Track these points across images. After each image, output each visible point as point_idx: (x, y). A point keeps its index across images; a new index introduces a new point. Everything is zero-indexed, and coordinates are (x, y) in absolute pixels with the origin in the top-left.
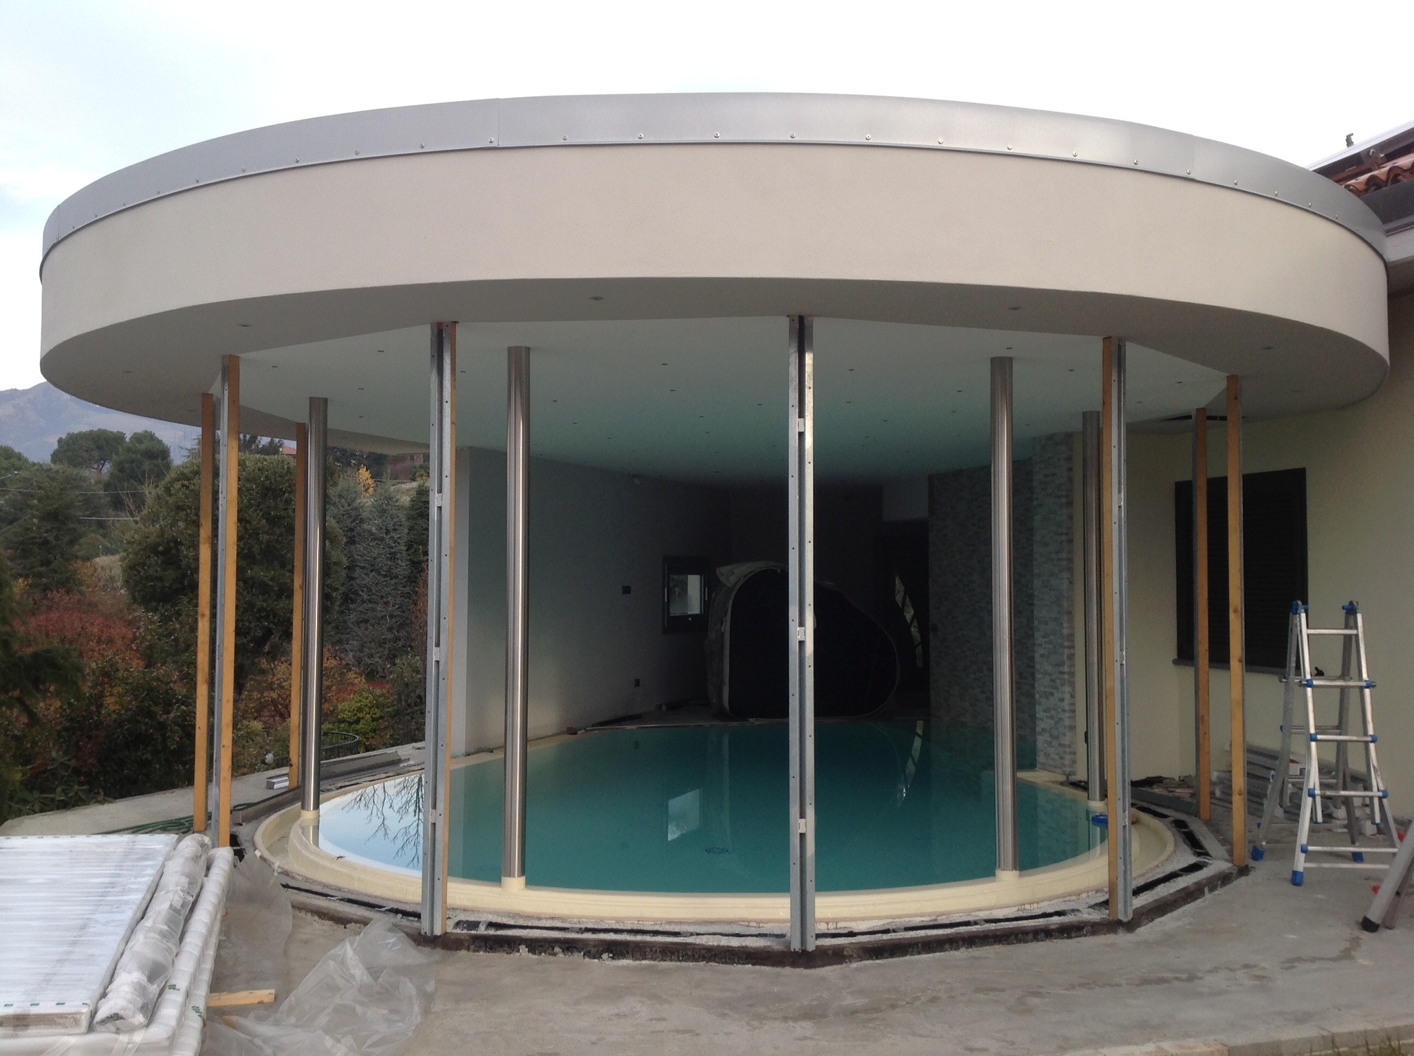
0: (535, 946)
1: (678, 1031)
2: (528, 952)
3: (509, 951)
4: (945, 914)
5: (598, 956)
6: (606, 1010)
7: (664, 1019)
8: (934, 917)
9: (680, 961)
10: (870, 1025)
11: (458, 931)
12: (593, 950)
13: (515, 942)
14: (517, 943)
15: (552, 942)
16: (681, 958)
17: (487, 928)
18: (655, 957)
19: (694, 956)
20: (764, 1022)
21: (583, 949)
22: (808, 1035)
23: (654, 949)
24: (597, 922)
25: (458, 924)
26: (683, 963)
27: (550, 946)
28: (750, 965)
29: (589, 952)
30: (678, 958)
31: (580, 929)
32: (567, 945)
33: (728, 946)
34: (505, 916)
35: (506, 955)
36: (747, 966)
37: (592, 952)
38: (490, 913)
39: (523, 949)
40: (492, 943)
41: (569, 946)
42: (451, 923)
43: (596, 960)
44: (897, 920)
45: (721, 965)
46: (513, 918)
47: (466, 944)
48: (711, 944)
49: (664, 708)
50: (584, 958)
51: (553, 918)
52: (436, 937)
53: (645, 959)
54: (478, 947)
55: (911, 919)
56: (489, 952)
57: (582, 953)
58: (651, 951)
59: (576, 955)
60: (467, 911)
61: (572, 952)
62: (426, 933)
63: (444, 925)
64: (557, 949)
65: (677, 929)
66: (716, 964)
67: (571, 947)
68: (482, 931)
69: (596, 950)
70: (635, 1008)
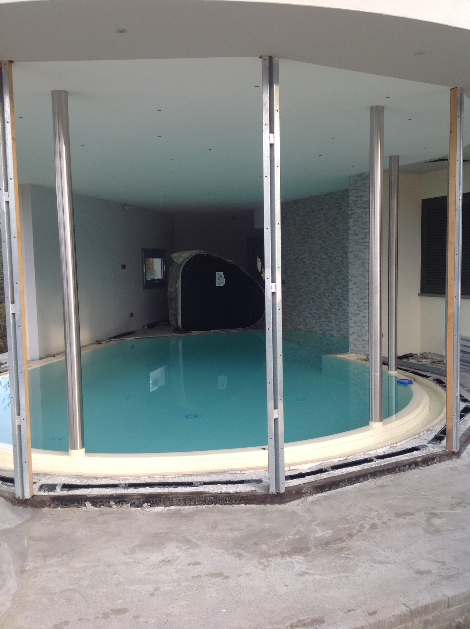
0: (96, 501)
1: (211, 575)
2: (92, 506)
3: (78, 506)
4: (352, 455)
5: (140, 505)
6: (155, 557)
7: (198, 564)
8: (346, 458)
9: (196, 505)
10: (342, 555)
11: (42, 493)
12: (137, 502)
13: (82, 500)
14: (83, 501)
15: (108, 499)
16: (197, 503)
17: (61, 490)
18: (179, 503)
19: (205, 501)
20: (270, 559)
21: (129, 502)
22: (304, 570)
23: (178, 499)
24: (136, 479)
25: (41, 487)
26: (198, 506)
27: (107, 501)
28: (243, 505)
29: (134, 503)
30: (195, 503)
31: (126, 484)
32: (118, 500)
33: (227, 493)
34: (73, 478)
35: (76, 509)
36: (241, 505)
37: (136, 503)
38: (63, 476)
39: (88, 504)
40: (66, 502)
41: (120, 500)
42: (36, 487)
43: (139, 509)
44: (325, 462)
45: (224, 506)
46: (79, 479)
47: (48, 503)
48: (216, 491)
49: (146, 327)
50: (131, 507)
51: (106, 477)
52: (27, 500)
53: (173, 505)
54: (56, 505)
55: (332, 460)
56: (64, 508)
57: (129, 504)
58: (177, 500)
59: (125, 506)
60: (47, 475)
61: (122, 504)
62: (19, 497)
63: (32, 489)
64: (112, 503)
65: (189, 479)
66: (221, 506)
67: (121, 501)
68: (59, 492)
69: (139, 501)
70: (175, 553)
